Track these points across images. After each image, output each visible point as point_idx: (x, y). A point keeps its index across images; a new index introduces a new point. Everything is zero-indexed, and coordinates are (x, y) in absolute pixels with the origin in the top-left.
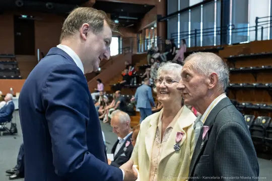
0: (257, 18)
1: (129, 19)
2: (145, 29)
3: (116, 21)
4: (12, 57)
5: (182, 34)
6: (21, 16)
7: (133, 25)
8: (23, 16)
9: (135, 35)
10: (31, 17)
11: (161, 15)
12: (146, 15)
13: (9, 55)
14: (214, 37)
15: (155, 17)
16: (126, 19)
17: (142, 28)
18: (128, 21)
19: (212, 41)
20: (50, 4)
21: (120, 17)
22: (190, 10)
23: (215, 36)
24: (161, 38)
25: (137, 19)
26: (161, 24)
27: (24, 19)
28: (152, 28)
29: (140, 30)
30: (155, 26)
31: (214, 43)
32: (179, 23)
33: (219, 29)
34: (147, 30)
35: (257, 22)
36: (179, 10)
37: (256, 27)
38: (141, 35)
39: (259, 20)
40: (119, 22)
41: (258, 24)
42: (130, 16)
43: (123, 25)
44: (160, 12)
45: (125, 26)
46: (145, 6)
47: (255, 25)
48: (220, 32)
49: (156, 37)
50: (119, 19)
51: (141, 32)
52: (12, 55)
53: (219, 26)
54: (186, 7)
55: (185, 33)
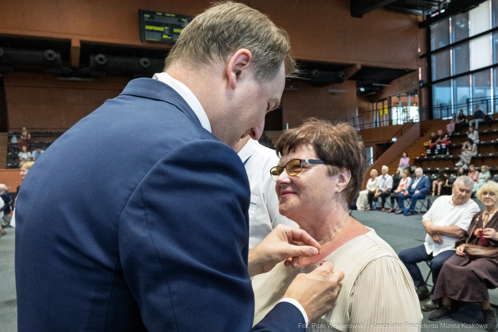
1: (379, 86)
2: (390, 97)
3: (362, 90)
7: (374, 93)
10: (291, 87)
11: (423, 81)
16: (376, 86)
17: (386, 95)
20: (317, 71)
21: (374, 84)
22: (471, 75)
34: (393, 98)
36: (452, 75)
38: (380, 105)
40: (365, 90)
42: (379, 83)
46: (407, 71)
51: (383, 100)
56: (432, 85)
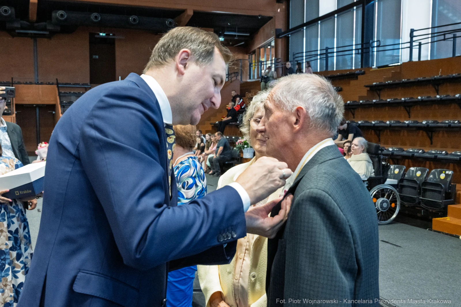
0: (412, 31)
1: (238, 35)
2: (259, 48)
4: (86, 86)
5: (308, 54)
6: (99, 34)
7: (243, 43)
8: (101, 34)
9: (247, 57)
10: (111, 34)
11: (280, 30)
12: (261, 30)
13: (83, 85)
14: (352, 58)
15: (273, 32)
16: (235, 35)
17: (256, 47)
18: (236, 38)
19: (349, 64)
20: (135, 17)
21: (226, 33)
22: (319, 22)
23: (354, 56)
24: (280, 60)
25: (248, 35)
26: (280, 41)
27: (102, 38)
28: (269, 47)
29: (253, 49)
30: (273, 44)
31: (352, 67)
32: (305, 39)
33: (360, 47)
34: (262, 50)
35: (412, 36)
36: (305, 21)
37: (411, 42)
38: (253, 56)
39: (415, 33)
40: (225, 40)
41: (414, 39)
42: (239, 32)
43: (231, 43)
44: (280, 25)
45: (232, 45)
46: (259, 18)
47: (409, 40)
48: (360, 51)
49: (274, 58)
50: (225, 36)
51: (254, 52)
52: (87, 84)
53: (360, 42)
54: (314, 17)
55: (313, 53)
56: (290, 35)
